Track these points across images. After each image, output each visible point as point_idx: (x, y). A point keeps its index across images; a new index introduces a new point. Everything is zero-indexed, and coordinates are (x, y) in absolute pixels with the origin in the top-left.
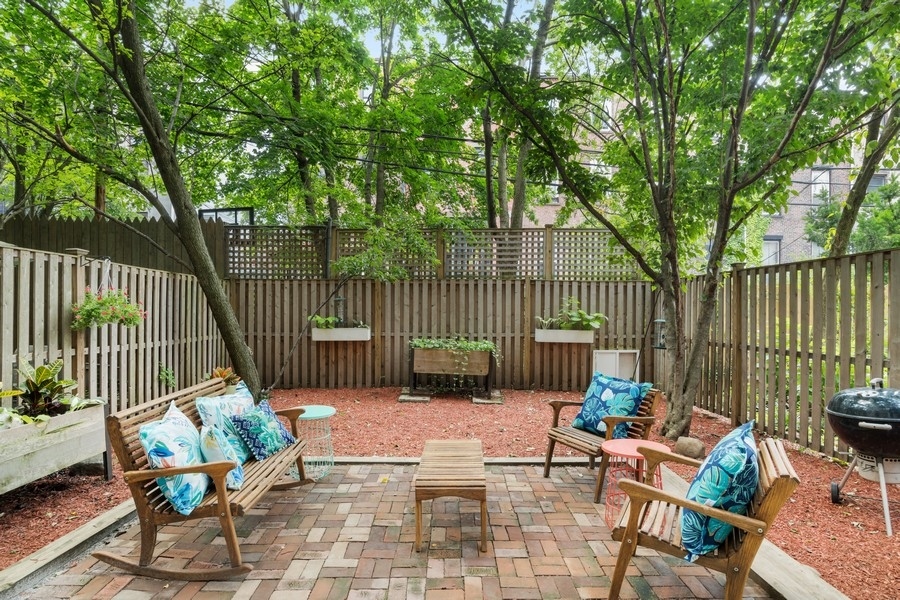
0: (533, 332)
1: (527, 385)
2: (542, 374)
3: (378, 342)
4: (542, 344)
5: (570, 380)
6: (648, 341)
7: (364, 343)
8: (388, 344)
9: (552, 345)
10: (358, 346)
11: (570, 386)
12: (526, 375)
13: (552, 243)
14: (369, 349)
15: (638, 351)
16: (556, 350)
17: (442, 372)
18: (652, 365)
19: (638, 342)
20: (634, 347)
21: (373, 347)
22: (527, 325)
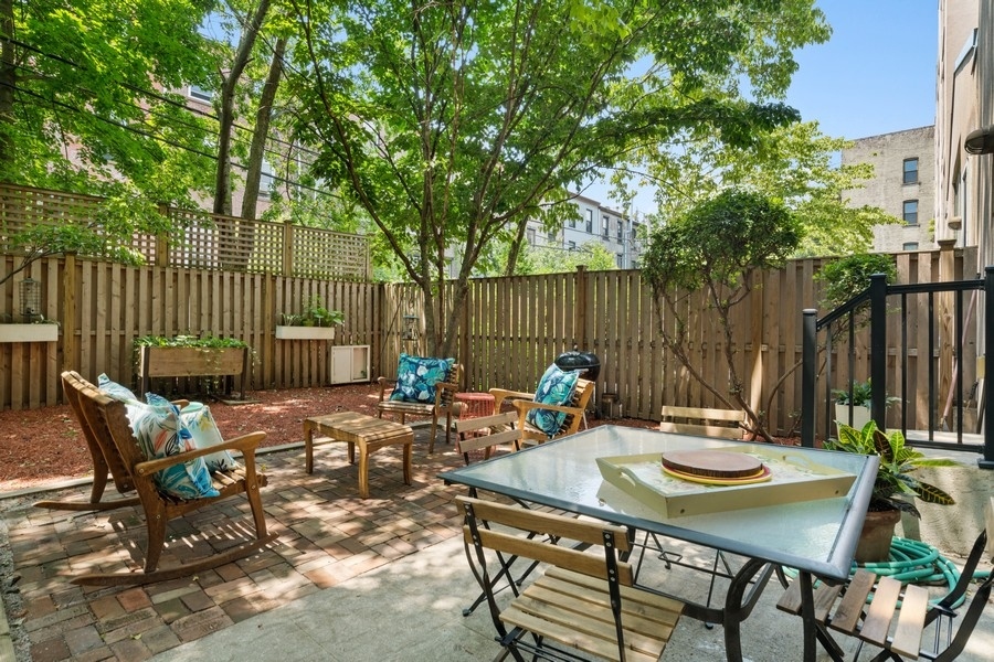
0: (274, 330)
1: (267, 384)
2: (283, 371)
3: (69, 344)
4: (283, 341)
5: (310, 377)
6: (376, 338)
7: (43, 346)
8: (86, 345)
9: (292, 342)
10: (33, 351)
11: (310, 382)
12: (267, 374)
13: (291, 239)
14: (53, 353)
15: (368, 347)
16: (296, 347)
17: (187, 375)
18: (379, 358)
19: (369, 338)
20: (365, 344)
21: (60, 350)
22: (268, 322)
